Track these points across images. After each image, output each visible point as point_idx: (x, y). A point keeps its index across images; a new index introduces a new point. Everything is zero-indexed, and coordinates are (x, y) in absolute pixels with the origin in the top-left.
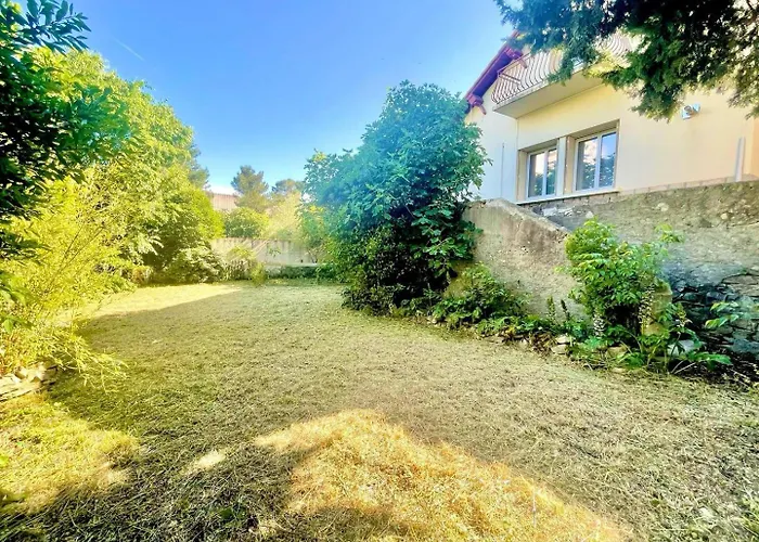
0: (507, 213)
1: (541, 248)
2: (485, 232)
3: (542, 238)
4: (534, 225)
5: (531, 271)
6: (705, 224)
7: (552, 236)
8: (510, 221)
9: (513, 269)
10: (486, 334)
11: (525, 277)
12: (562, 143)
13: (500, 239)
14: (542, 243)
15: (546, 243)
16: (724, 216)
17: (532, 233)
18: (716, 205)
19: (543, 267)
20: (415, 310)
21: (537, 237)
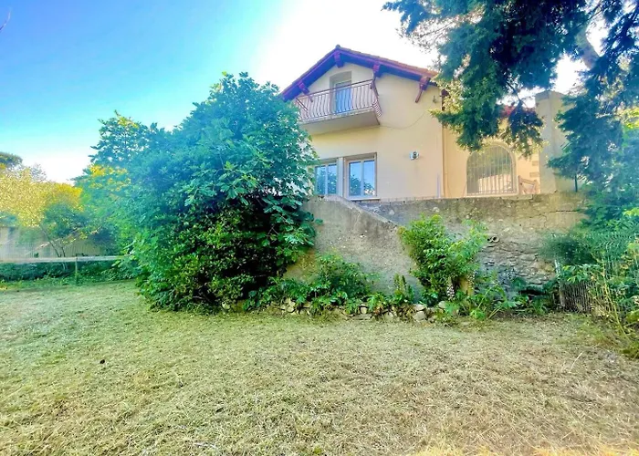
0: (345, 207)
1: (377, 235)
2: (325, 222)
3: (377, 228)
4: (369, 217)
5: (368, 254)
6: (459, 221)
7: (385, 226)
8: (349, 214)
9: (352, 254)
10: (355, 313)
11: (365, 260)
12: (341, 160)
13: (339, 228)
14: (377, 232)
15: (381, 232)
16: (468, 217)
17: (369, 224)
18: (464, 210)
19: (379, 250)
20: (270, 301)
21: (373, 227)
